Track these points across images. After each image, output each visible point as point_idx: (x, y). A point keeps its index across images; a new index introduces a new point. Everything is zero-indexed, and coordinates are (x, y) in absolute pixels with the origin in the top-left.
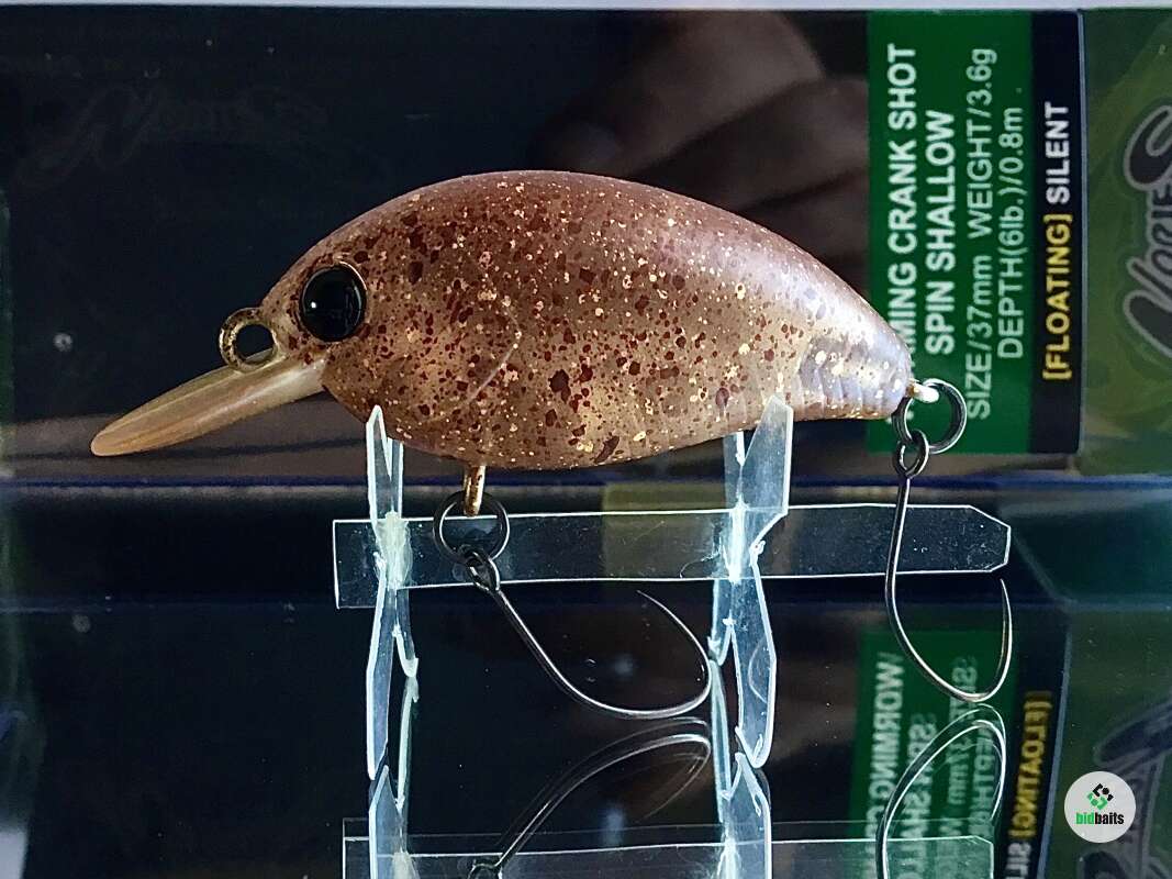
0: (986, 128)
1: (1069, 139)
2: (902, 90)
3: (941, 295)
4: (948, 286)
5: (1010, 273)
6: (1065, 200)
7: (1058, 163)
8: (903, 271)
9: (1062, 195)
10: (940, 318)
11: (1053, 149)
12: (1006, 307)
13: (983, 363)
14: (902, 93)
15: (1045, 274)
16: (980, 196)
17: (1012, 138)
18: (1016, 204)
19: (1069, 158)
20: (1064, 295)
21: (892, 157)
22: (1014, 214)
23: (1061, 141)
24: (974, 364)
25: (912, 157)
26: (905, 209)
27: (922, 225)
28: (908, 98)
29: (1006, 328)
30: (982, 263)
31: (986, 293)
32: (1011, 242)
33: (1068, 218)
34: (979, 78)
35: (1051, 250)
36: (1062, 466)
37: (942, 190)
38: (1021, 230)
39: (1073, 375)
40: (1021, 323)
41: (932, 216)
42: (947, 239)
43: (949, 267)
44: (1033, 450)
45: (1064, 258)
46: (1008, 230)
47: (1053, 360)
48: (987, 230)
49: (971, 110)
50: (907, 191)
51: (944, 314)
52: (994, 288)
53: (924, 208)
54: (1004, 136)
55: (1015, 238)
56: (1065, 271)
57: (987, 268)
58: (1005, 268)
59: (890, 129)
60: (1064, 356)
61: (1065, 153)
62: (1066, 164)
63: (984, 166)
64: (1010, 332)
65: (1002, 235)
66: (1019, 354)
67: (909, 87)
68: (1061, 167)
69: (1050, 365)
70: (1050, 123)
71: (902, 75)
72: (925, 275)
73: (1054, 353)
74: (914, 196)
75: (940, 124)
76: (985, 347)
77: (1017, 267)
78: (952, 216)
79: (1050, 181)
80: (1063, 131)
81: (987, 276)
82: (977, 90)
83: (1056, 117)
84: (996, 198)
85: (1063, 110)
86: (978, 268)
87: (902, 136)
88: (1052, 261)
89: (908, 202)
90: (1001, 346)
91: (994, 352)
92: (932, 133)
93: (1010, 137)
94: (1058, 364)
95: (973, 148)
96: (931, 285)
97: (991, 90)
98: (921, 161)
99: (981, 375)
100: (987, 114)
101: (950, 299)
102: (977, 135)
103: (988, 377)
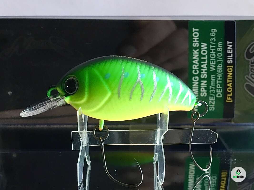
0: (214, 47)
1: (233, 49)
2: (196, 38)
3: (204, 84)
4: (206, 82)
5: (219, 79)
6: (232, 63)
7: (230, 54)
8: (196, 78)
9: (231, 62)
10: (204, 89)
11: (229, 51)
12: (218, 86)
13: (213, 98)
14: (196, 39)
15: (227, 79)
16: (213, 62)
17: (220, 49)
18: (221, 64)
19: (233, 53)
20: (231, 84)
21: (194, 53)
22: (220, 66)
23: (231, 49)
24: (211, 99)
25: (198, 53)
26: (196, 64)
27: (200, 68)
28: (197, 40)
29: (218, 91)
30: (213, 76)
31: (214, 83)
32: (219, 72)
33: (232, 66)
34: (213, 35)
35: (228, 74)
36: (230, 121)
37: (204, 60)
38: (222, 69)
39: (233, 101)
40: (221, 90)
41: (202, 66)
42: (205, 71)
43: (206, 77)
44: (224, 117)
45: (231, 75)
46: (219, 69)
47: (228, 98)
48: (214, 69)
49: (211, 43)
50: (197, 61)
51: (205, 88)
52: (216, 82)
53: (200, 64)
54: (218, 48)
55: (220, 71)
56: (231, 78)
57: (214, 77)
58: (218, 77)
59: (193, 47)
60: (231, 97)
61: (232, 52)
62: (232, 55)
63: (214, 55)
64: (219, 92)
65: (217, 70)
66: (221, 97)
67: (197, 37)
68: (231, 55)
69: (228, 99)
70: (228, 46)
71: (196, 35)
72: (201, 79)
73: (229, 96)
74: (198, 62)
75: (204, 46)
76: (214, 95)
77: (221, 77)
78: (207, 66)
79: (228, 58)
80: (231, 47)
81: (214, 79)
82: (213, 38)
83: (230, 44)
84: (216, 62)
85: (231, 43)
86: (212, 78)
87: (196, 48)
88: (228, 76)
89: (197, 63)
90: (217, 94)
91: (216, 96)
92: (202, 48)
93: (219, 49)
94: (230, 99)
95: (211, 51)
96: (202, 81)
97: (215, 38)
98: (200, 54)
99: (213, 101)
100: (214, 44)
101: (206, 84)
102: (212, 48)
103: (214, 102)
